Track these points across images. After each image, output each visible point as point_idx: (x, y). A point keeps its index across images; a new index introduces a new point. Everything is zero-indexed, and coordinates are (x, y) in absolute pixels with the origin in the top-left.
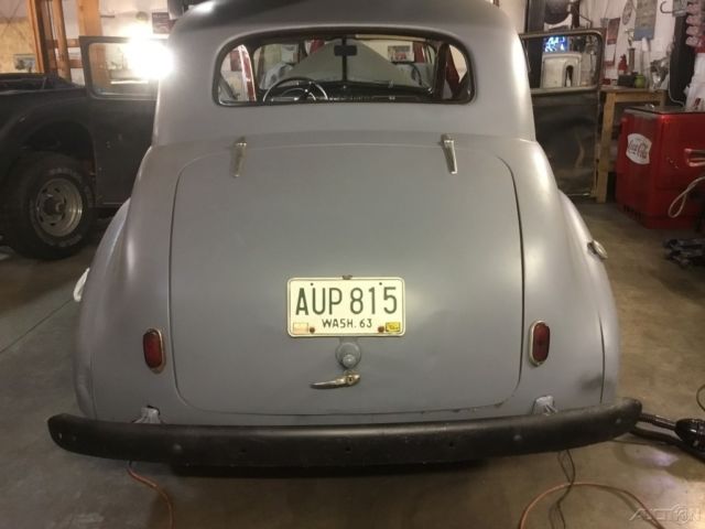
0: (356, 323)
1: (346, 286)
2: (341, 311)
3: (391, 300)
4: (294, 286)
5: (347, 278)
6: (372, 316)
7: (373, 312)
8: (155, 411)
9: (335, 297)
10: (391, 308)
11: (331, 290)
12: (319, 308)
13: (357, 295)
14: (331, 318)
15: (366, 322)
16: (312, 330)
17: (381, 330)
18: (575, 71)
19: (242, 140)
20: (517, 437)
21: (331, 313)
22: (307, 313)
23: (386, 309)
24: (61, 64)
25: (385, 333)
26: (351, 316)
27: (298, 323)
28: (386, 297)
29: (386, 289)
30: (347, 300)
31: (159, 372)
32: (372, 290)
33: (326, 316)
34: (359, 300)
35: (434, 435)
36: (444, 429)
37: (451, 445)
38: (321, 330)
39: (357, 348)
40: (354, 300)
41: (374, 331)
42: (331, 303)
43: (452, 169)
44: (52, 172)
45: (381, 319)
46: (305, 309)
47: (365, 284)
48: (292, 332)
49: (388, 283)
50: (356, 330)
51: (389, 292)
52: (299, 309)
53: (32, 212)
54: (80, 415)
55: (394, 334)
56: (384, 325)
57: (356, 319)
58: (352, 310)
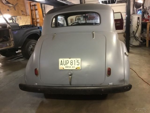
0: (72, 67)
1: (70, 60)
2: (69, 65)
3: (78, 63)
4: (60, 60)
5: (70, 58)
6: (74, 66)
7: (75, 65)
8: (37, 84)
9: (68, 62)
10: (78, 64)
11: (67, 61)
12: (65, 64)
13: (72, 62)
14: (67, 66)
15: (73, 67)
16: (63, 68)
17: (76, 68)
18: (140, 18)
19: (55, 34)
20: (103, 90)
21: (67, 65)
22: (62, 65)
23: (77, 64)
24: (35, 23)
25: (77, 69)
26: (70, 66)
27: (61, 67)
28: (77, 62)
29: (77, 60)
30: (70, 62)
31: (37, 76)
32: (75, 61)
33: (66, 66)
34: (72, 63)
35: (86, 89)
36: (88, 88)
37: (89, 91)
38: (65, 68)
39: (72, 72)
40: (71, 63)
41: (75, 69)
42: (67, 63)
43: (93, 38)
44: (32, 43)
45: (76, 66)
46: (62, 64)
47: (73, 59)
48: (60, 69)
49: (78, 59)
50: (71, 68)
51: (78, 61)
52: (61, 64)
53: (28, 50)
54: (25, 84)
55: (79, 69)
56: (77, 67)
57: (72, 66)
58: (71, 65)
